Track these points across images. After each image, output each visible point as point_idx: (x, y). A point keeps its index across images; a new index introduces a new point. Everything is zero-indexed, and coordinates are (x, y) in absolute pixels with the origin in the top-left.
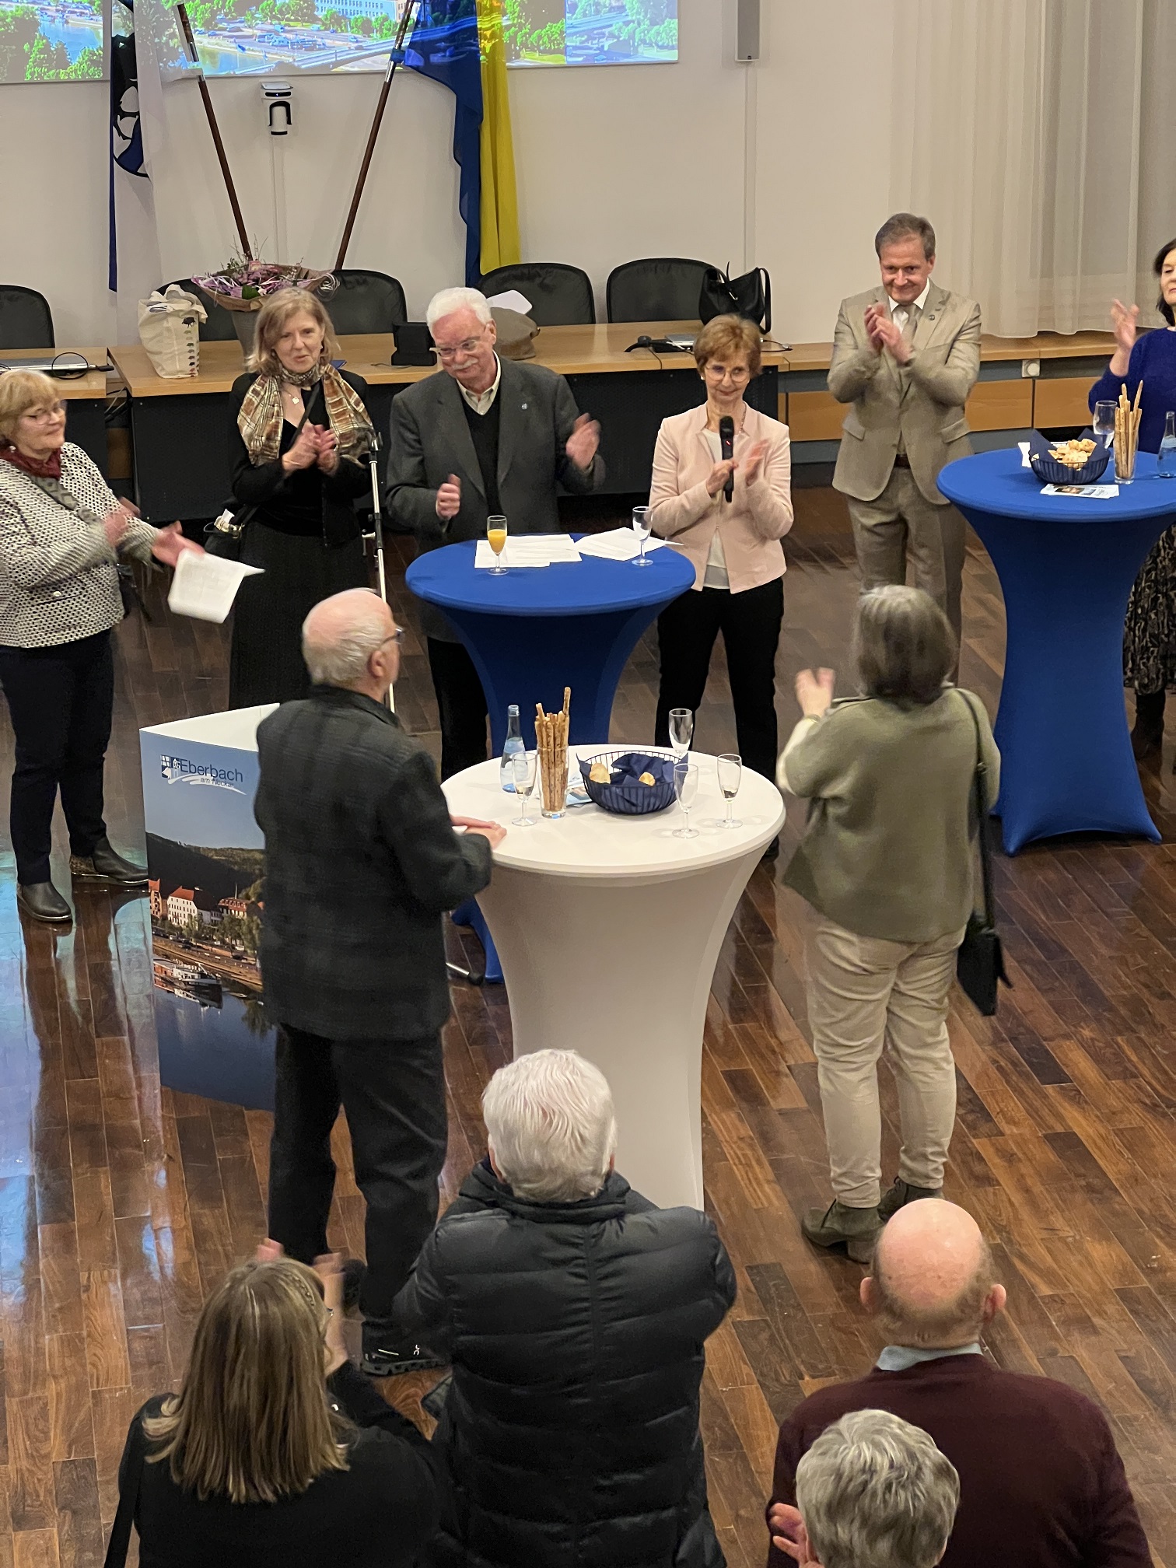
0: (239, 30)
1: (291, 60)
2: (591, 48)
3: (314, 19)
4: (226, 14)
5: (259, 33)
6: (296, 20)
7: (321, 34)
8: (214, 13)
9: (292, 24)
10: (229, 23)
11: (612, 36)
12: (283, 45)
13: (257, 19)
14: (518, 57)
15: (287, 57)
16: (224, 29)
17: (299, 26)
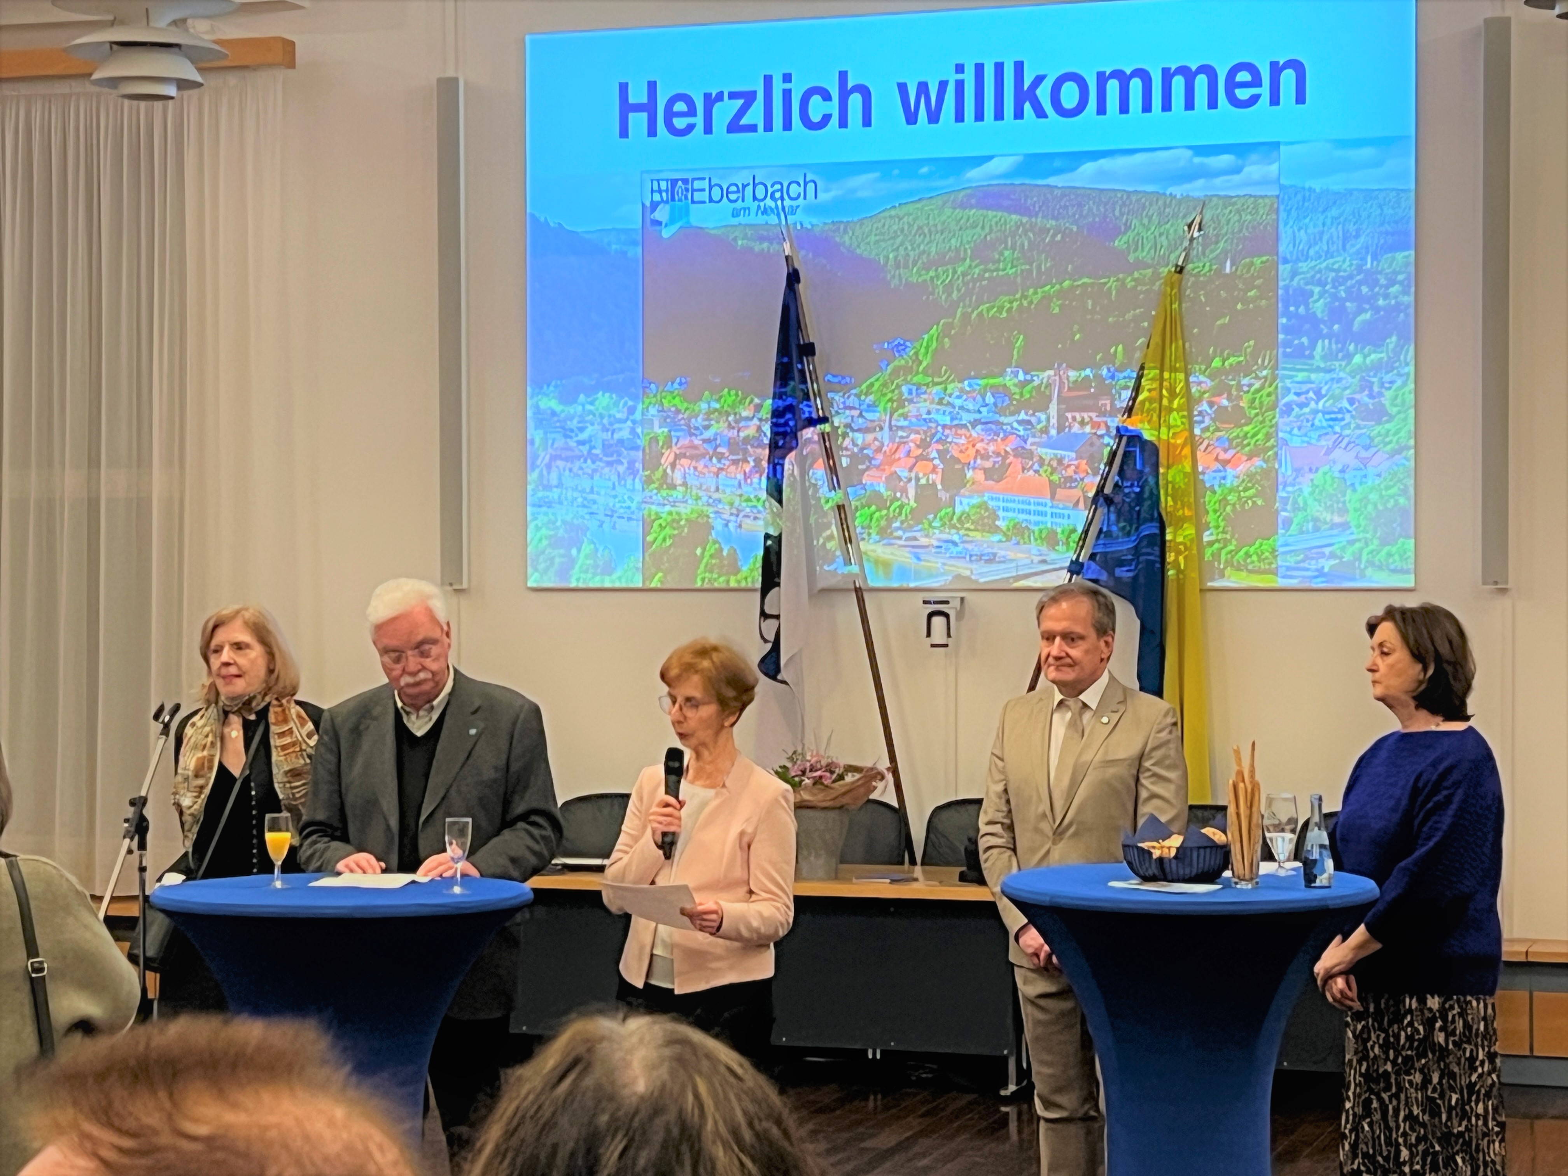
0: (915, 539)
1: (968, 573)
2: (1307, 570)
3: (997, 530)
4: (902, 522)
5: (936, 543)
6: (976, 530)
7: (1001, 545)
8: (890, 521)
9: (971, 534)
10: (905, 531)
11: (1332, 556)
12: (960, 557)
13: (934, 528)
14: (1222, 576)
15: (964, 569)
16: (900, 538)
17: (977, 535)
